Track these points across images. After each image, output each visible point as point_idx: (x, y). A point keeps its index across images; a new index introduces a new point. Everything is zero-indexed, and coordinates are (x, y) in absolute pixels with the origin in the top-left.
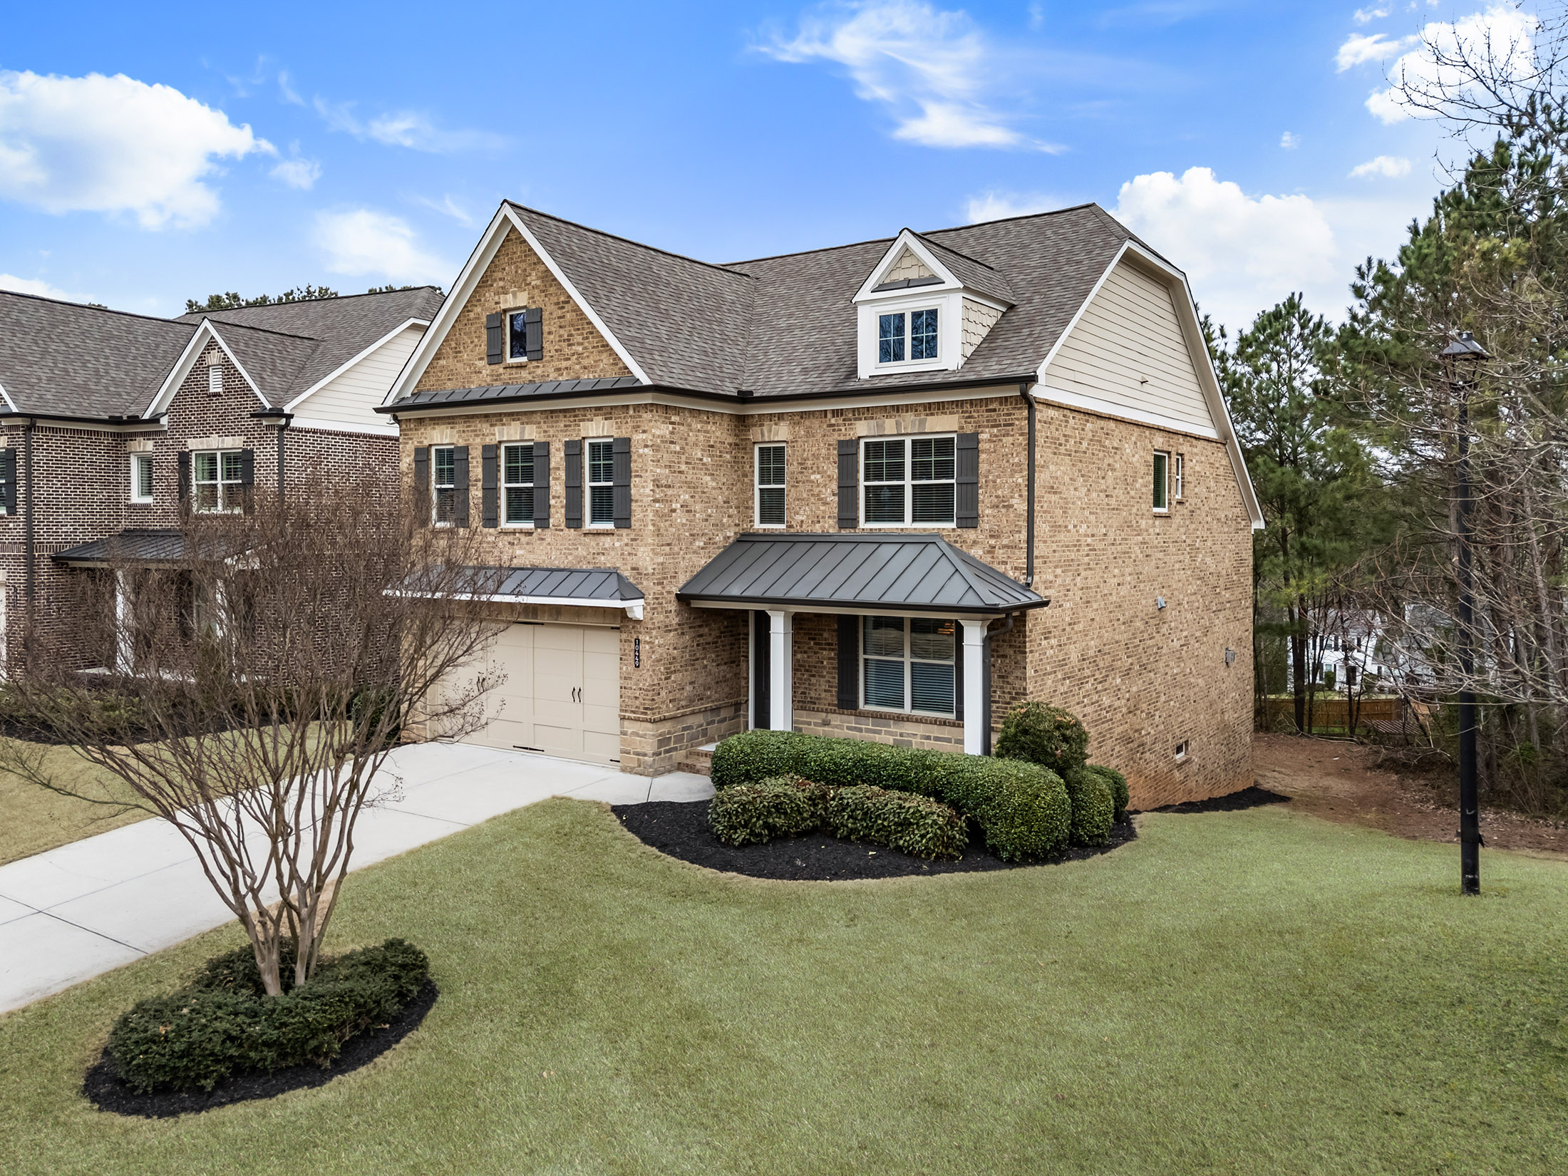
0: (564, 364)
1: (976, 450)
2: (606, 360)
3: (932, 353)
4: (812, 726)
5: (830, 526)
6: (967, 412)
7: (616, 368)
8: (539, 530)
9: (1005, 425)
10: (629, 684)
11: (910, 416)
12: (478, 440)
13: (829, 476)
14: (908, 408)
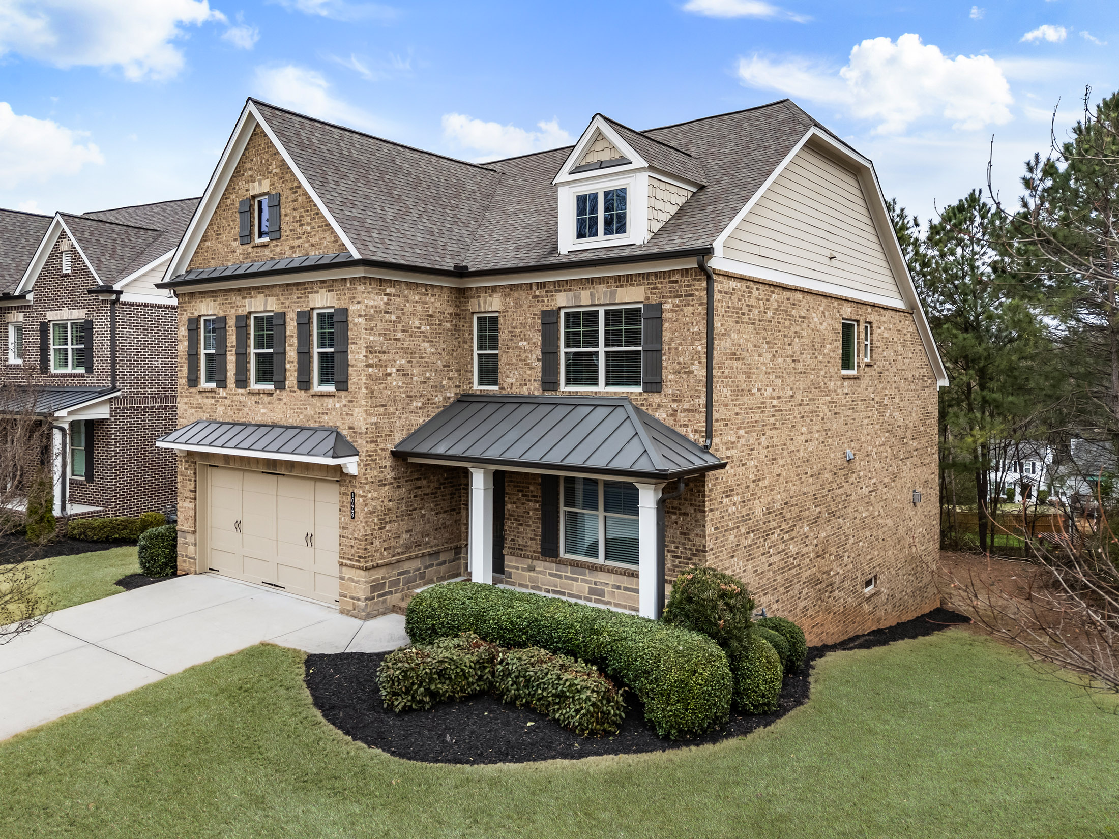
0: (297, 242)
1: (660, 319)
2: (329, 238)
3: (622, 229)
4: (520, 571)
5: (534, 388)
6: (652, 283)
7: (337, 245)
8: (278, 391)
9: (686, 296)
10: (347, 533)
11: (602, 288)
12: (233, 311)
13: (534, 343)
14: (601, 280)
